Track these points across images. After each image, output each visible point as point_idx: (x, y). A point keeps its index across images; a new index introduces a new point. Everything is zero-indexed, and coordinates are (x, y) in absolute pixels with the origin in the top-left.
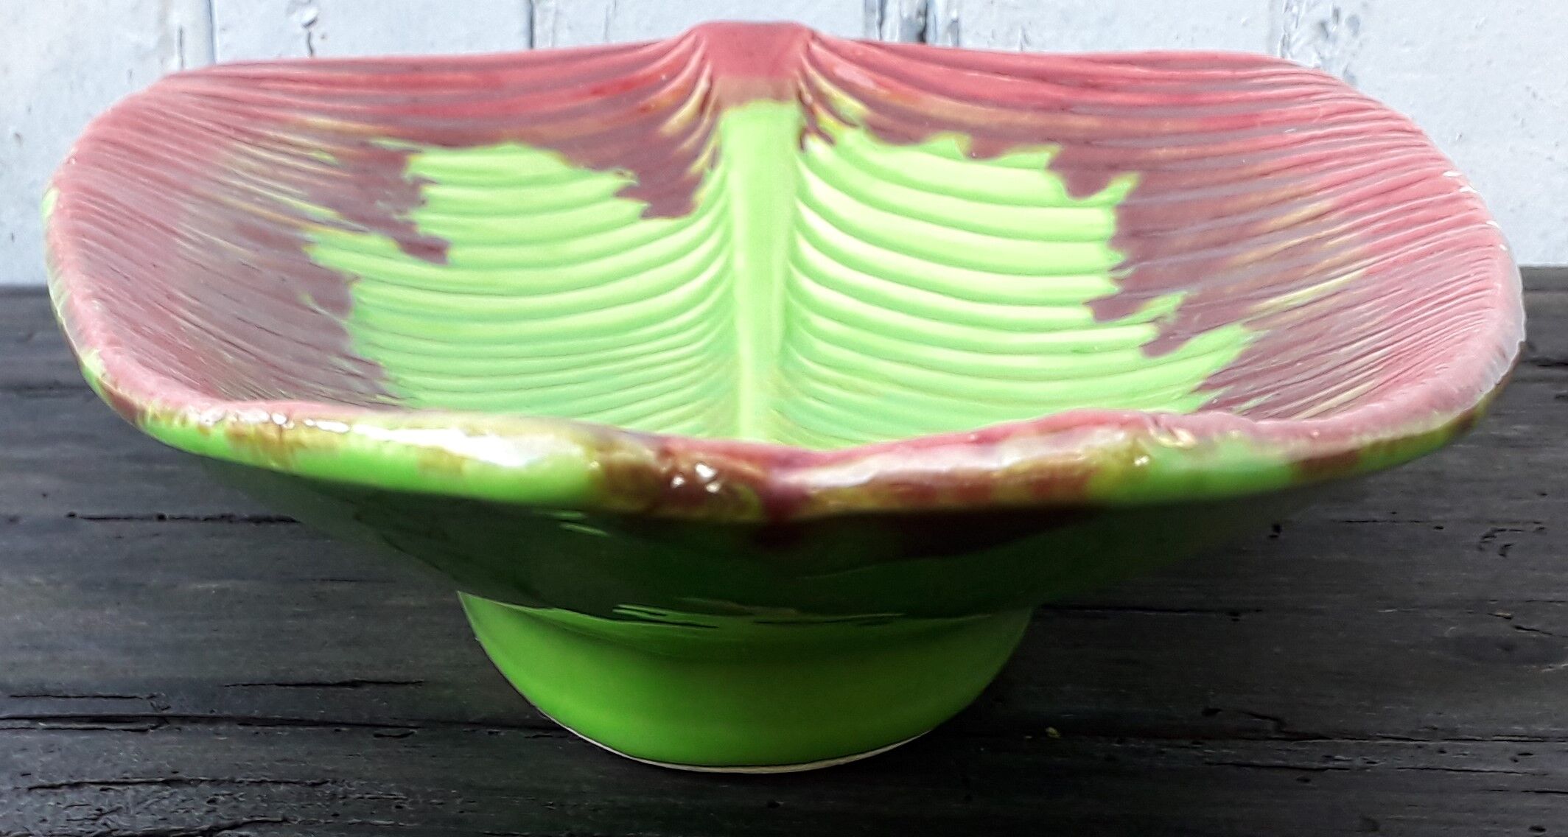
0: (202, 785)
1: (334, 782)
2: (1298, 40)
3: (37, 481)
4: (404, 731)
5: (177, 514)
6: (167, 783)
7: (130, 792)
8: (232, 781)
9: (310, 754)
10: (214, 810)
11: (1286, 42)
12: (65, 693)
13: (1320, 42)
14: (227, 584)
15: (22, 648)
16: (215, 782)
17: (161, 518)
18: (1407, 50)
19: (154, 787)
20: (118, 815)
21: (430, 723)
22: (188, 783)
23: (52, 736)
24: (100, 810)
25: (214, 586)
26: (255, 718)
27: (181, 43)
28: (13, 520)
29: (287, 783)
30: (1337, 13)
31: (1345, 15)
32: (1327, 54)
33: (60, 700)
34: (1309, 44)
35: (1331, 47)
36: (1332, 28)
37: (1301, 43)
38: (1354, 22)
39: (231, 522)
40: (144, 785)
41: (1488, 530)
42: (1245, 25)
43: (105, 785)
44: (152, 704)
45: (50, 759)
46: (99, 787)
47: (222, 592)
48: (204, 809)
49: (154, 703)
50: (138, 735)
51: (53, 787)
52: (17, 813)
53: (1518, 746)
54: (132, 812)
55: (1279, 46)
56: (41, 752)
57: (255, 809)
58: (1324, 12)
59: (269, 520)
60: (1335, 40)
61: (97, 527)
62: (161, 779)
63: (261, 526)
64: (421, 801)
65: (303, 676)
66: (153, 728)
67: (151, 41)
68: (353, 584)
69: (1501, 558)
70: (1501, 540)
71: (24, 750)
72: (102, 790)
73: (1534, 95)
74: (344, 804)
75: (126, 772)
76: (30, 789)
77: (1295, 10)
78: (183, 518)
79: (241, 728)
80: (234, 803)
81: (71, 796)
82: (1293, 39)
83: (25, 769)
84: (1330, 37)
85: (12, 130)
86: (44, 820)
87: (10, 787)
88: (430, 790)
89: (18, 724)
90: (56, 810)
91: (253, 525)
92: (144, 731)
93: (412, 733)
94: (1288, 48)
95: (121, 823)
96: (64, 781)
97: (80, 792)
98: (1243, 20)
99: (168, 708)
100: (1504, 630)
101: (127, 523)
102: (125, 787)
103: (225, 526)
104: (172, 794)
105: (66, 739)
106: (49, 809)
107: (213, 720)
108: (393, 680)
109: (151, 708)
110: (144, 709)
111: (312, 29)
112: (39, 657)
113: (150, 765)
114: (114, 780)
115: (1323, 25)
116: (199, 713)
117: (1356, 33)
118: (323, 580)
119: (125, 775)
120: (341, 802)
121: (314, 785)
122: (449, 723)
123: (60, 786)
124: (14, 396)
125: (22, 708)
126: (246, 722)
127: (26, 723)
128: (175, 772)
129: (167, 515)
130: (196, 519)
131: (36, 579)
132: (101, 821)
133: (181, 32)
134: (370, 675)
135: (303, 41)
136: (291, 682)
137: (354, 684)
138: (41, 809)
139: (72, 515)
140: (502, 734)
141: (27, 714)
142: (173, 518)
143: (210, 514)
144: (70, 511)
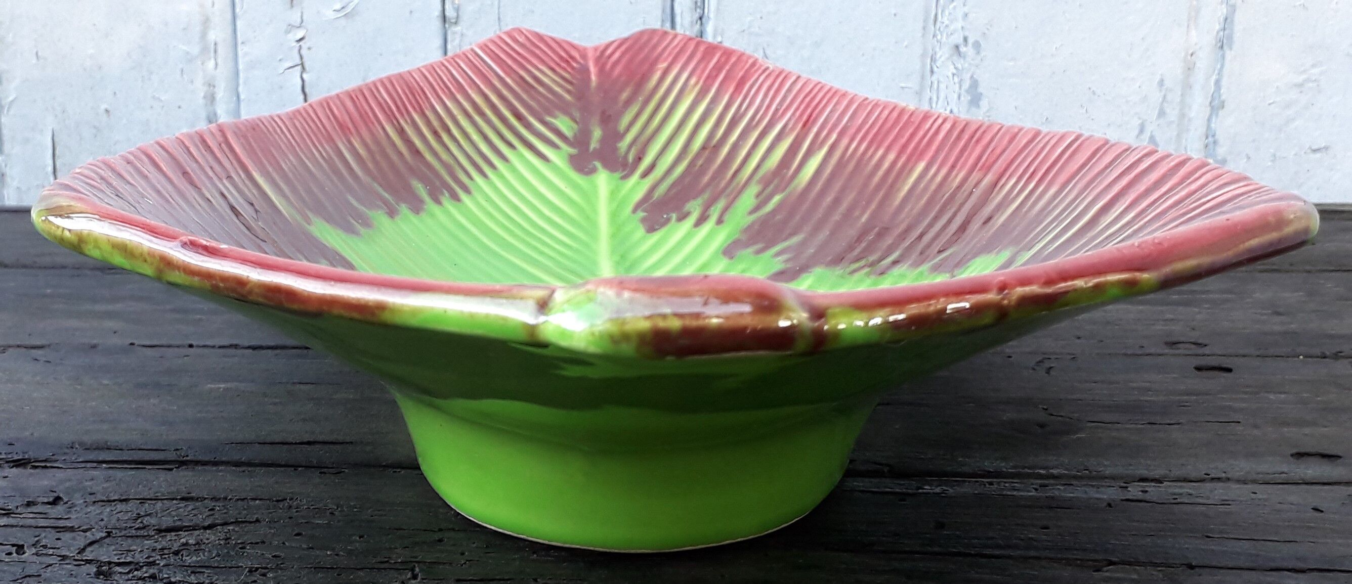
0: (206, 501)
1: (291, 499)
2: (941, 57)
3: (110, 324)
4: (339, 470)
5: (202, 343)
6: (183, 499)
7: (159, 504)
8: (225, 498)
9: (277, 483)
10: (212, 515)
11: (933, 58)
12: (120, 447)
13: (955, 58)
14: (229, 385)
15: (94, 422)
16: (214, 499)
17: (191, 346)
18: (1011, 63)
19: (175, 502)
20: (151, 517)
21: (356, 465)
22: (197, 499)
23: (111, 472)
24: (139, 514)
25: (222, 386)
26: (242, 462)
27: (215, 51)
28: (94, 347)
29: (260, 499)
30: (965, 39)
31: (971, 41)
32: (960, 66)
33: (118, 451)
34: (948, 59)
35: (962, 62)
36: (963, 49)
37: (943, 59)
38: (977, 45)
39: (236, 348)
40: (169, 500)
41: (1040, 358)
42: (906, 47)
43: (143, 500)
44: (176, 454)
45: (108, 485)
46: (139, 501)
47: (226, 389)
48: (206, 514)
49: (178, 453)
50: (167, 472)
51: (109, 501)
52: (85, 516)
53: (1039, 482)
54: (159, 515)
55: (929, 61)
56: (103, 480)
57: (239, 514)
58: (958, 39)
59: (261, 348)
60: (964, 58)
61: (149, 352)
62: (179, 497)
63: (256, 352)
64: (346, 510)
65: (277, 439)
66: (176, 468)
67: (195, 50)
68: (314, 385)
69: (1047, 375)
70: (1047, 364)
71: (92, 479)
72: (141, 503)
73: (1094, 93)
74: (297, 512)
75: (157, 493)
76: (94, 502)
77: (939, 37)
78: (204, 346)
79: (234, 468)
80: (225, 511)
81: (120, 507)
82: (938, 56)
83: (93, 491)
84: (962, 55)
85: (104, 106)
86: (102, 520)
87: (82, 501)
88: (352, 504)
89: (89, 465)
90: (111, 515)
91: (251, 351)
92: (171, 470)
93: (344, 472)
94: (935, 62)
95: (152, 522)
96: (116, 498)
97: (127, 504)
98: (906, 43)
99: (187, 456)
100: (1042, 417)
101: (168, 349)
102: (156, 501)
103: (232, 351)
104: (185, 506)
105: (119, 474)
106: (105, 514)
107: (216, 463)
108: (334, 441)
109: (176, 456)
110: (171, 456)
111: (301, 43)
112: (105, 427)
113: (173, 489)
114: (148, 497)
115: (957, 47)
116: (207, 459)
117: (978, 53)
118: (294, 383)
119: (157, 495)
120: (295, 510)
121: (278, 501)
122: (368, 465)
123: (114, 501)
124: (99, 273)
125: (92, 456)
126: (237, 464)
127: (95, 465)
128: (188, 493)
129: (194, 343)
130: (213, 347)
131: (106, 382)
132: (139, 521)
133: (215, 44)
134: (321, 438)
135: (296, 51)
136: (268, 441)
137: (309, 443)
138: (101, 513)
139: (132, 344)
140: (403, 472)
141: (95, 459)
142: (198, 346)
143: (222, 344)
144: (130, 342)
